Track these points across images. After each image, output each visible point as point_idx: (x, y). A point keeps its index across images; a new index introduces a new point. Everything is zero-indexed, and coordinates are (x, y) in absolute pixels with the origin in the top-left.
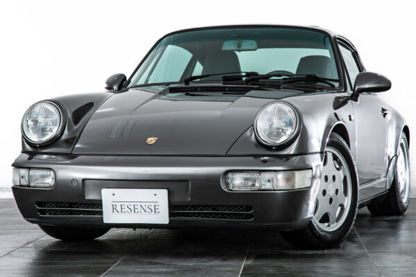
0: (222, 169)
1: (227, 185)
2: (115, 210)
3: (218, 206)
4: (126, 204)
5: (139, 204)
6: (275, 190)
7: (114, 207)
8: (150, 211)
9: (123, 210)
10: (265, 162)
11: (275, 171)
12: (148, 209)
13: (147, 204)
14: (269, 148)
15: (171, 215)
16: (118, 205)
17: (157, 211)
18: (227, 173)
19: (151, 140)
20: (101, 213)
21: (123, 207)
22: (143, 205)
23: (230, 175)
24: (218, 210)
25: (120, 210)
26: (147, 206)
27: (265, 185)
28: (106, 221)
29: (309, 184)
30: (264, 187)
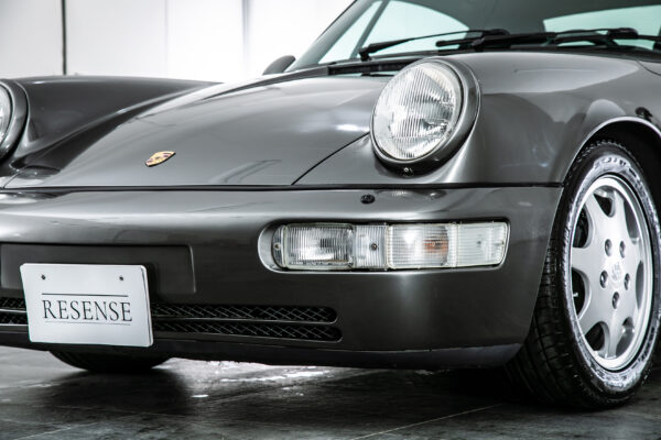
1: (276, 256)
2: (48, 314)
3: (264, 307)
4: (68, 299)
5: (92, 299)
6: (390, 270)
7: (47, 306)
8: (114, 316)
9: (64, 314)
10: (367, 199)
11: (390, 223)
12: (109, 313)
13: (108, 300)
14: (394, 168)
15: (157, 325)
16: (55, 302)
17: (127, 316)
19: (157, 158)
20: (23, 319)
21: (63, 305)
22: (100, 300)
23: (283, 233)
24: (265, 316)
25: (57, 314)
26: (107, 305)
27: (365, 257)
28: (34, 338)
29: (498, 257)
30: (360, 263)
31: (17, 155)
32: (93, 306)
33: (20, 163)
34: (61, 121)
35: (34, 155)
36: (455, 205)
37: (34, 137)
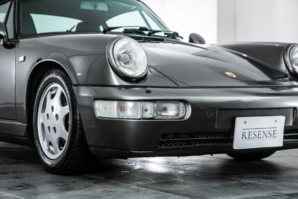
4: (253, 131)
8: (270, 136)
9: (250, 137)
17: (275, 135)
21: (251, 133)
22: (265, 130)
26: (268, 132)
32: (262, 133)
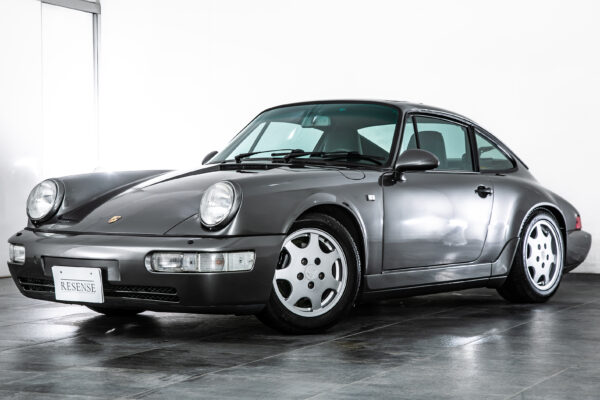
0: (146, 250)
1: (152, 265)
2: (63, 288)
3: (149, 287)
4: (71, 282)
5: (80, 282)
7: (63, 285)
9: (69, 288)
10: (191, 242)
11: (199, 252)
12: (87, 288)
13: (86, 283)
14: (206, 228)
16: (65, 282)
18: (151, 254)
19: (115, 218)
20: (53, 289)
21: (69, 284)
22: (83, 283)
23: (155, 256)
24: (150, 291)
25: (66, 288)
26: (86, 285)
27: (187, 266)
28: (57, 298)
29: (249, 266)
30: (186, 269)
31: (59, 214)
32: (81, 285)
33: (60, 217)
34: (81, 197)
35: (66, 214)
36: (233, 244)
37: (67, 205)
